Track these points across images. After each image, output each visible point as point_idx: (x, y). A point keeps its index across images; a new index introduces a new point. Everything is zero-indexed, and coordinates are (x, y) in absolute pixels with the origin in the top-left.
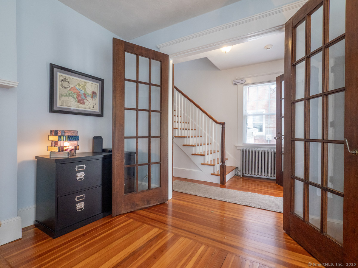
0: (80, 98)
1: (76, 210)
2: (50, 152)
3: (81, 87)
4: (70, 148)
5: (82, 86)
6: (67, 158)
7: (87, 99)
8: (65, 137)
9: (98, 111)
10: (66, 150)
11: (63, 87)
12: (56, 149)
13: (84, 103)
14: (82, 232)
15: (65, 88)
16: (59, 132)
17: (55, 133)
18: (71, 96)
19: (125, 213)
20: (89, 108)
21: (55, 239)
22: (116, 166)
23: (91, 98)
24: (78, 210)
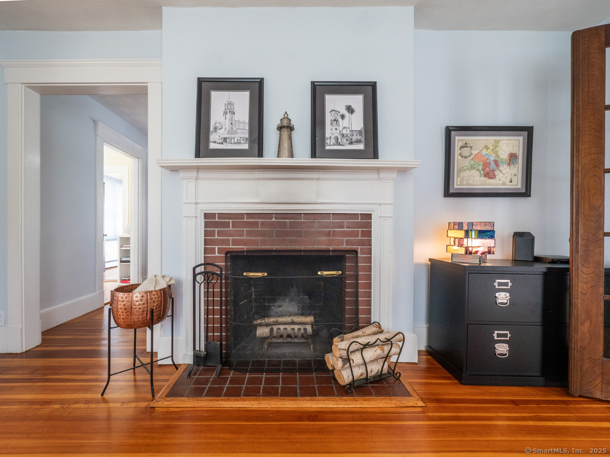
0: (487, 170)
1: (495, 354)
2: (452, 254)
3: (489, 150)
4: (481, 250)
5: (492, 148)
6: (478, 265)
7: (500, 168)
8: (473, 232)
9: (519, 186)
10: (476, 252)
11: (462, 157)
12: (462, 251)
13: (494, 177)
14: (507, 396)
15: (466, 157)
16: (464, 224)
17: (460, 226)
18: (474, 169)
19: (603, 399)
20: (504, 184)
21: (464, 386)
22: (581, 292)
23: (507, 166)
24: (498, 354)
